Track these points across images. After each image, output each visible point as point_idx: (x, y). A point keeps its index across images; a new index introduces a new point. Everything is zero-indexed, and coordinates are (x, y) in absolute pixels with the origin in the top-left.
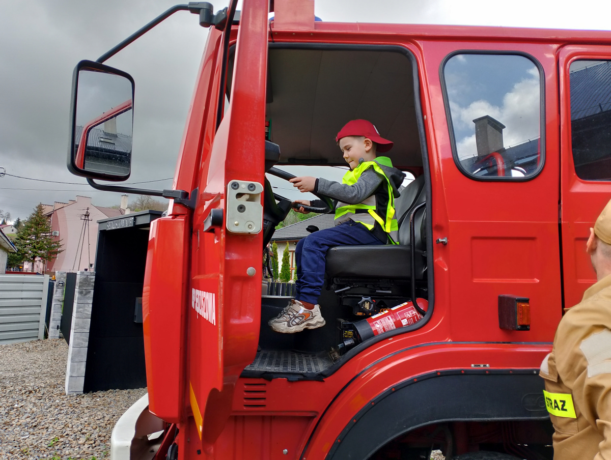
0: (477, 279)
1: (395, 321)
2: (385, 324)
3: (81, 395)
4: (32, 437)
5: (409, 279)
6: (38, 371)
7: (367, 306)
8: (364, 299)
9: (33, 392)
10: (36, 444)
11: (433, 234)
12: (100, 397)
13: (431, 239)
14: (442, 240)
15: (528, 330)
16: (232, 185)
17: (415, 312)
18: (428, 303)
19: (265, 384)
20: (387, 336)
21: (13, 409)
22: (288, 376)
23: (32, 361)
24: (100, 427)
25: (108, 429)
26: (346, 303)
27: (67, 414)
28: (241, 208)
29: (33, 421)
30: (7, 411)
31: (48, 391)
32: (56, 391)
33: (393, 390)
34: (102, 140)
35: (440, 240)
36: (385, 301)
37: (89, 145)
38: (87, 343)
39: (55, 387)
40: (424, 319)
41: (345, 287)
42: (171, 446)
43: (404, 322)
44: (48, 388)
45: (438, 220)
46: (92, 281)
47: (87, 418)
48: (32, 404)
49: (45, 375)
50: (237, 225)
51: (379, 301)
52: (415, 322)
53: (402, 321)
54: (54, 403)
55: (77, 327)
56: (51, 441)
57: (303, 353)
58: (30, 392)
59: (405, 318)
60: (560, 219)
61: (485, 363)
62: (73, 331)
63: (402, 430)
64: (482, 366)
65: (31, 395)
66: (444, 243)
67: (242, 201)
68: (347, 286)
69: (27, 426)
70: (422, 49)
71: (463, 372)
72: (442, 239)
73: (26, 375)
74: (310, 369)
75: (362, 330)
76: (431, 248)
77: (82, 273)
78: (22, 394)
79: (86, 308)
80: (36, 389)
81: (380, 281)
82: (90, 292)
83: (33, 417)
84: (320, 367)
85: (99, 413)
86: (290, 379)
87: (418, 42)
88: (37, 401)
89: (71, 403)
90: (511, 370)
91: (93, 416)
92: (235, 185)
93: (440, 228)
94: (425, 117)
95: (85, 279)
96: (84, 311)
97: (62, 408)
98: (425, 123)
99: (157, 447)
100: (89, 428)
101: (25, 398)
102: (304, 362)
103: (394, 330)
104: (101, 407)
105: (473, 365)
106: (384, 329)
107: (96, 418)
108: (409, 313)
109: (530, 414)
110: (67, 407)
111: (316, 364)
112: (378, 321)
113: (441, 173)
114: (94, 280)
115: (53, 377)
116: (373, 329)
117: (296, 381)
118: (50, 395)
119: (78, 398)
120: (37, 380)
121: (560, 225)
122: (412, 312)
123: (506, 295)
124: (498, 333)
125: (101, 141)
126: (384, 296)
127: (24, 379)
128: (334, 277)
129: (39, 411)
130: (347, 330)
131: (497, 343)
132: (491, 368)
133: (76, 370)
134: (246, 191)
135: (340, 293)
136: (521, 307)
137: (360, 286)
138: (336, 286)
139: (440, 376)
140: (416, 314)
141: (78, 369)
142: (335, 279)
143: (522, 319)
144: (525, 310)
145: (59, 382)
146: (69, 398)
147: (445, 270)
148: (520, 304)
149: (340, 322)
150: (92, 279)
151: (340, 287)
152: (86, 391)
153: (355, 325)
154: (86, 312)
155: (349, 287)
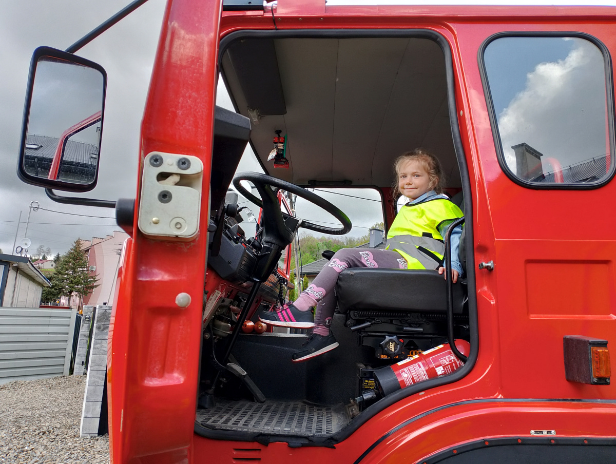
0: (533, 315)
1: (427, 368)
2: (415, 373)
3: (95, 437)
5: (445, 313)
6: (56, 409)
7: (392, 347)
8: (388, 338)
9: (47, 432)
11: (475, 254)
13: (472, 263)
14: (487, 265)
15: (608, 384)
16: (151, 159)
17: (453, 358)
18: (470, 346)
19: (260, 450)
20: (417, 389)
21: (23, 451)
22: (289, 440)
23: (52, 398)
26: (368, 342)
28: (165, 197)
30: (16, 454)
31: (62, 432)
32: (71, 433)
35: (484, 264)
36: (416, 341)
38: (103, 381)
39: (70, 427)
40: (465, 367)
41: (364, 323)
43: (440, 371)
44: (63, 429)
45: (480, 239)
46: (110, 315)
48: (43, 447)
49: (63, 414)
50: (156, 223)
51: (407, 340)
52: (453, 371)
53: (437, 369)
54: (66, 446)
55: (93, 365)
57: (317, 406)
58: (44, 433)
59: (440, 365)
61: (549, 428)
62: (90, 368)
64: (545, 432)
65: (44, 436)
66: (489, 269)
67: (168, 185)
68: (368, 321)
70: (456, 32)
71: (520, 441)
72: (486, 263)
73: (43, 414)
74: (319, 430)
75: (385, 380)
76: (472, 275)
77: (101, 307)
78: (36, 435)
79: (103, 345)
80: (50, 430)
81: (409, 315)
82: (107, 327)
86: (291, 445)
87: (450, 25)
88: (49, 443)
89: (84, 446)
90: (586, 439)
92: (156, 160)
93: (483, 250)
94: (461, 112)
95: (104, 313)
96: (101, 347)
97: (73, 452)
98: (461, 121)
101: (37, 440)
103: (426, 381)
105: (532, 432)
106: (413, 379)
108: (445, 359)
110: (79, 451)
111: (329, 422)
112: (405, 369)
113: (482, 179)
115: (71, 417)
116: (399, 380)
117: (299, 447)
118: (64, 437)
119: (91, 441)
120: (53, 419)
122: (449, 358)
123: (575, 336)
124: (565, 387)
126: (413, 334)
127: (40, 419)
128: (350, 310)
129: (49, 455)
130: (368, 378)
131: (563, 400)
132: (558, 436)
133: (91, 410)
134: (174, 169)
135: (359, 330)
136: (598, 353)
137: (384, 322)
138: (353, 321)
139: (488, 447)
140: (454, 360)
141: (93, 410)
142: (352, 313)
143: (598, 369)
144: (603, 357)
145: (75, 423)
146: (82, 441)
147: (492, 303)
148: (595, 349)
149: (359, 369)
150: (111, 313)
151: (359, 322)
152: (101, 432)
153: (376, 374)
154: (103, 348)
155: (369, 323)
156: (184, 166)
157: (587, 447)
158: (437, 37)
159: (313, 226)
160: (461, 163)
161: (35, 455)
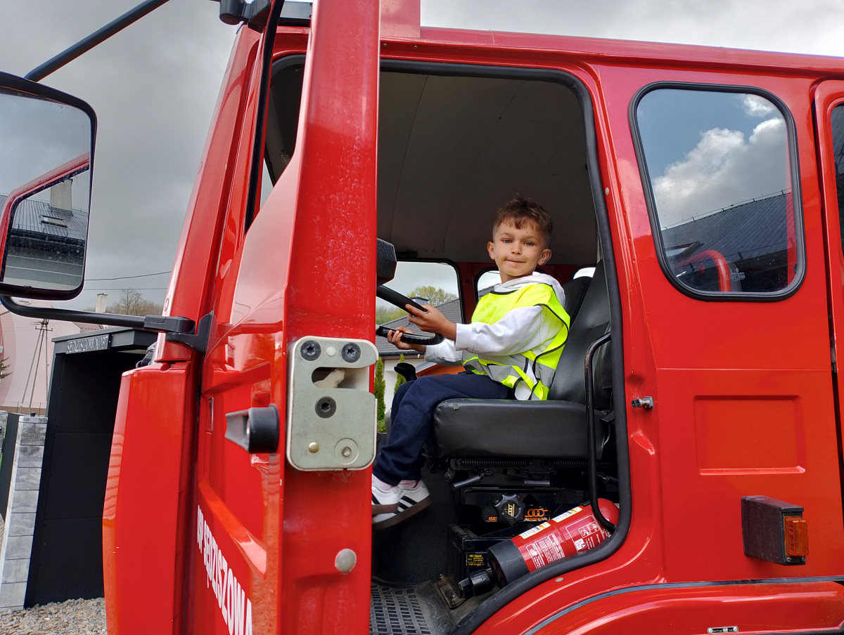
0: (705, 470)
1: (562, 541)
2: (546, 549)
3: (20, 612)
5: (584, 460)
7: (511, 510)
8: (505, 498)
11: (626, 385)
12: (51, 613)
13: (622, 399)
14: (645, 402)
15: (802, 563)
16: (303, 348)
17: (596, 526)
18: (619, 512)
20: (552, 573)
34: (46, 219)
35: (641, 401)
37: (15, 227)
38: (33, 529)
40: (613, 540)
43: (579, 545)
45: (633, 367)
46: (41, 432)
50: (314, 451)
52: (597, 544)
53: (576, 543)
55: (16, 505)
57: (392, 586)
59: (580, 537)
60: (835, 364)
61: (730, 623)
62: (11, 510)
64: (726, 629)
66: (646, 408)
67: (328, 388)
68: (475, 474)
70: (600, 79)
72: (643, 399)
75: (506, 560)
76: (623, 414)
77: (26, 420)
79: (31, 475)
81: (531, 463)
82: (39, 449)
87: (591, 66)
92: (310, 349)
93: (637, 380)
94: (607, 190)
95: (31, 429)
98: (607, 200)
103: (561, 561)
105: (710, 630)
106: (545, 558)
108: (586, 528)
111: (418, 614)
112: (533, 545)
113: (638, 285)
114: (45, 431)
116: (525, 557)
119: (15, 618)
121: (834, 375)
122: (591, 526)
123: (758, 499)
124: (744, 565)
125: (43, 222)
128: (451, 457)
130: (473, 552)
131: (742, 582)
132: (742, 632)
133: (13, 572)
134: (337, 361)
136: (792, 525)
138: (456, 475)
140: (597, 529)
141: (16, 571)
142: (452, 462)
143: (793, 545)
144: (799, 530)
147: (651, 453)
148: (789, 519)
149: (459, 538)
150: (43, 429)
151: (461, 476)
152: (29, 604)
153: (492, 551)
154: (30, 481)
155: (479, 478)
156: (351, 356)
158: (574, 82)
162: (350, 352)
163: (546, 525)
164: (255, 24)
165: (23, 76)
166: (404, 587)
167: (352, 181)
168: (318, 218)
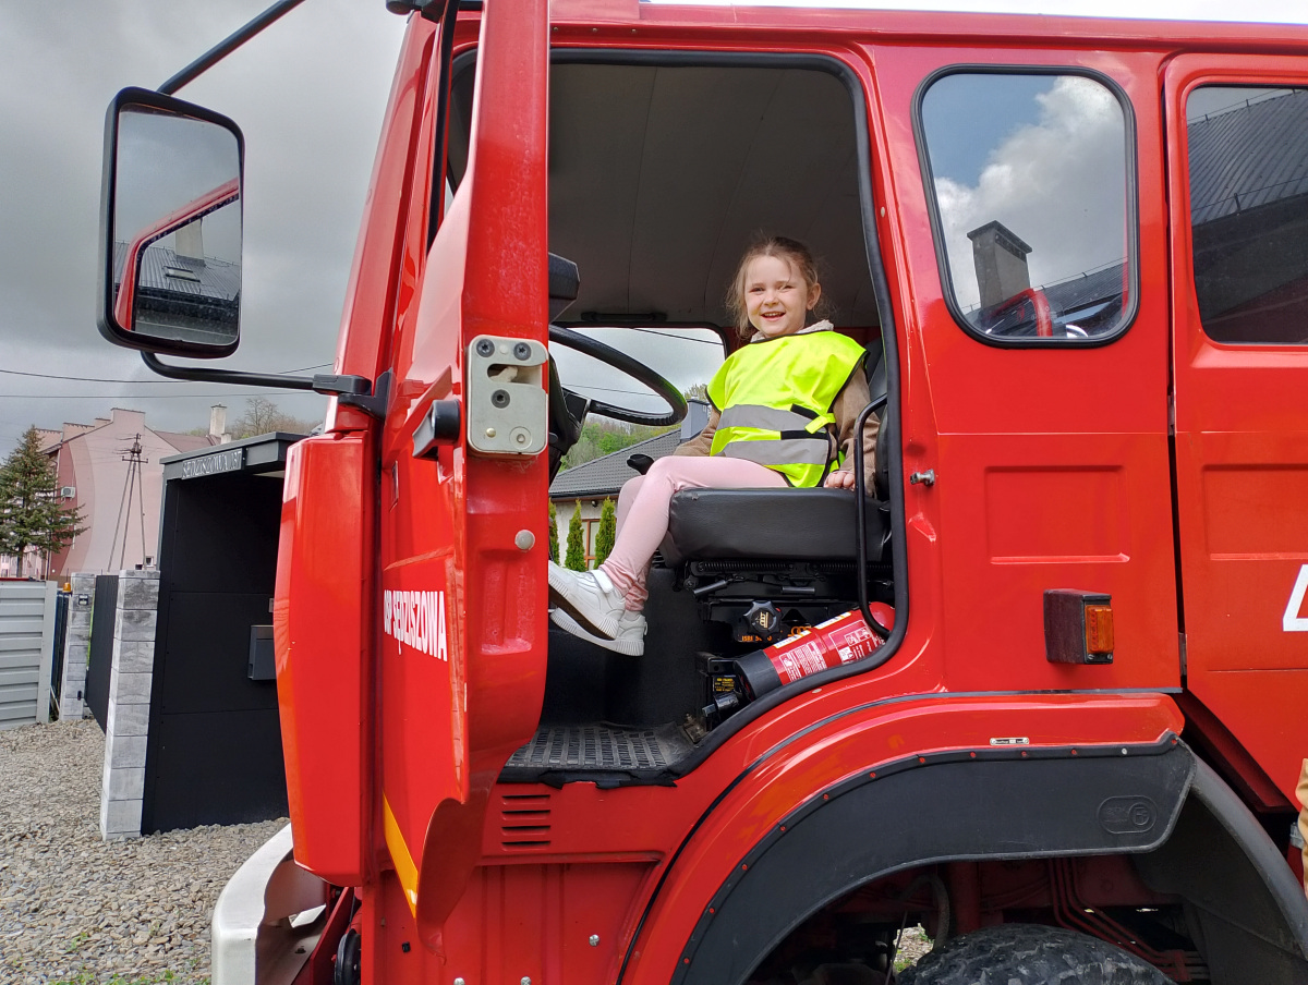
0: (998, 558)
1: (824, 651)
2: (804, 660)
3: (136, 839)
4: (28, 933)
5: (854, 561)
6: (38, 791)
7: (764, 620)
8: (756, 606)
9: (29, 835)
10: (40, 947)
11: (904, 458)
12: (177, 842)
13: (898, 475)
14: (923, 476)
15: (1110, 662)
16: (478, 345)
17: (867, 632)
18: (895, 612)
19: (548, 796)
20: (809, 685)
22: (597, 777)
23: (24, 769)
24: (179, 906)
25: (198, 910)
26: (719, 615)
27: (106, 881)
28: (500, 398)
29: (31, 899)
31: (62, 834)
32: (81, 833)
33: (826, 798)
34: (171, 272)
35: (920, 476)
36: (801, 610)
38: (147, 726)
39: (77, 823)
40: (887, 647)
41: (714, 582)
42: (345, 936)
43: (845, 654)
44: (62, 828)
45: (914, 434)
46: (152, 591)
47: (152, 888)
48: (27, 863)
50: (491, 436)
51: (786, 610)
52: (867, 653)
53: (841, 652)
54: (76, 859)
55: (122, 693)
56: (73, 941)
57: (625, 729)
58: (23, 837)
59: (846, 645)
60: (1172, 426)
61: (1018, 734)
62: (115, 701)
63: (846, 884)
64: (1013, 741)
65: (25, 843)
66: (927, 484)
67: (502, 382)
68: (720, 579)
69: (18, 911)
70: (874, 64)
71: (973, 756)
72: (922, 473)
73: (11, 801)
74: (644, 762)
75: (755, 672)
76: (900, 494)
77: (130, 574)
78: (5, 841)
79: (141, 651)
80: (36, 830)
81: (791, 566)
82: (149, 614)
83: (29, 891)
84: (666, 755)
85: (176, 877)
86: (601, 784)
87: (864, 47)
88: (37, 856)
89: (115, 856)
90: (1074, 749)
91: (165, 883)
92: (485, 347)
93: (918, 451)
94: (883, 209)
95: (138, 587)
96: (136, 656)
97: (95, 869)
98: (882, 225)
99: (311, 943)
100: (157, 910)
101: (11, 851)
102: (631, 747)
103: (823, 671)
104: (182, 865)
105: (993, 741)
106: (801, 669)
107: (172, 888)
108: (854, 635)
109: (1116, 841)
110: (107, 866)
111: (655, 751)
112: (788, 654)
113: (918, 331)
114: (157, 589)
115: (74, 803)
116: (779, 672)
117: (615, 788)
118: (67, 842)
119: (130, 846)
120: (36, 809)
121: (1171, 440)
122: (860, 633)
123: (1060, 590)
124: (1048, 673)
125: (168, 275)
126: (798, 599)
127: (7, 810)
128: (691, 560)
129: (43, 876)
130: (721, 675)
131: (1043, 692)
132: (1033, 745)
133: (123, 786)
134: (510, 359)
135: (704, 596)
136: (1095, 615)
137: (748, 580)
138: (695, 581)
139: (924, 766)
140: (869, 636)
141: (127, 784)
142: (693, 565)
143: (1095, 639)
144: (1103, 621)
145: (86, 814)
146: (109, 847)
147: (931, 540)
148: (1091, 607)
149: (705, 660)
150: (154, 586)
151: (704, 581)
152: (147, 828)
153: (739, 663)
154: (140, 659)
155: (724, 582)
156: (523, 354)
157: (1078, 761)
158: (841, 69)
159: (612, 410)
160: (881, 301)
161: (13, 880)
162: (521, 350)
163: (806, 633)
164: (430, 14)
165: (154, 88)
166: (642, 730)
167: (523, 194)
168: (491, 230)
